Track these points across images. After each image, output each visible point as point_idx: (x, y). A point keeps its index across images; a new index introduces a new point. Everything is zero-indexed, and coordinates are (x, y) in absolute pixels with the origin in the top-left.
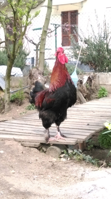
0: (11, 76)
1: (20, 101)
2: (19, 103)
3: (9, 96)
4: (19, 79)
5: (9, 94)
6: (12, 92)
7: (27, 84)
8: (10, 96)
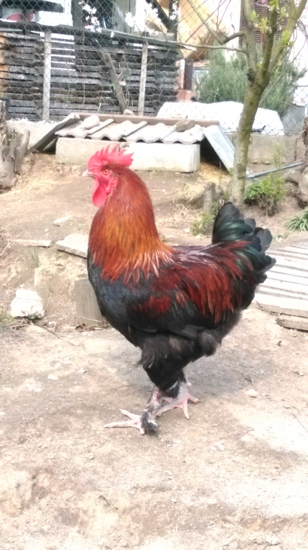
0: (252, 132)
1: (272, 204)
2: (270, 208)
3: (243, 186)
4: (273, 141)
5: (244, 181)
6: (252, 178)
7: (293, 158)
8: (246, 187)
